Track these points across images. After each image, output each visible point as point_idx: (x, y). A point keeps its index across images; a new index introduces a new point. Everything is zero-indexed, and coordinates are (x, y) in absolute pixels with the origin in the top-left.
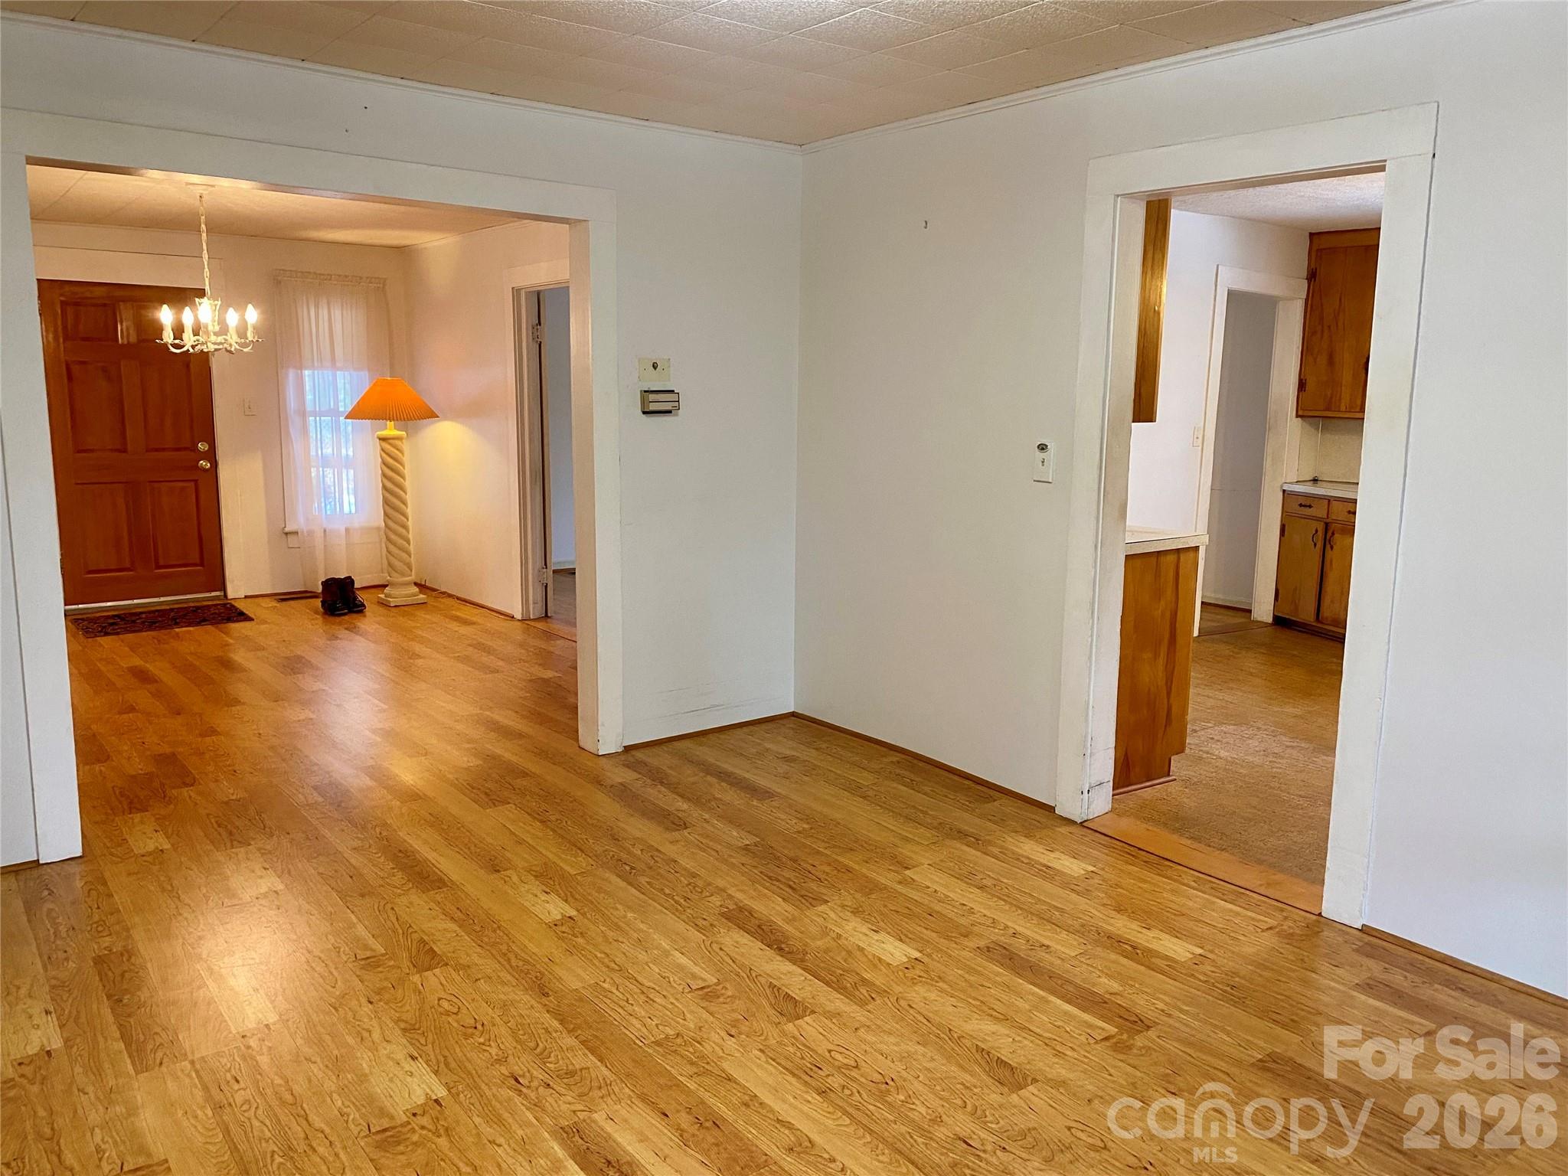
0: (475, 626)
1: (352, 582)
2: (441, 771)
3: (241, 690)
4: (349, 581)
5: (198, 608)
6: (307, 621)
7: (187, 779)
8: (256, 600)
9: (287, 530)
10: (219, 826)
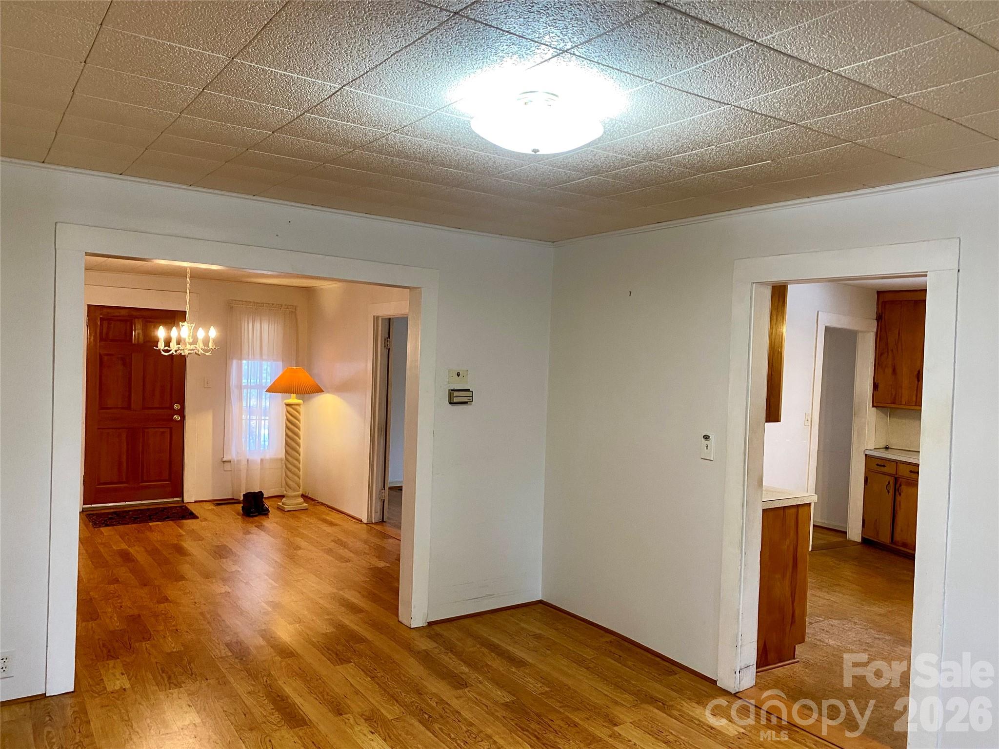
0: (336, 527)
1: (263, 494)
2: (308, 635)
3: (186, 569)
4: (260, 494)
5: (164, 508)
6: (231, 519)
7: (146, 635)
8: (201, 504)
9: (225, 459)
10: (163, 672)
